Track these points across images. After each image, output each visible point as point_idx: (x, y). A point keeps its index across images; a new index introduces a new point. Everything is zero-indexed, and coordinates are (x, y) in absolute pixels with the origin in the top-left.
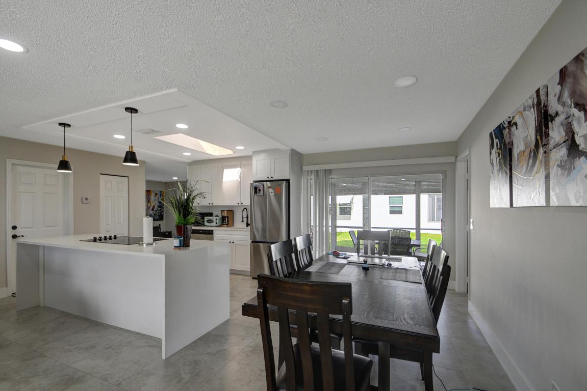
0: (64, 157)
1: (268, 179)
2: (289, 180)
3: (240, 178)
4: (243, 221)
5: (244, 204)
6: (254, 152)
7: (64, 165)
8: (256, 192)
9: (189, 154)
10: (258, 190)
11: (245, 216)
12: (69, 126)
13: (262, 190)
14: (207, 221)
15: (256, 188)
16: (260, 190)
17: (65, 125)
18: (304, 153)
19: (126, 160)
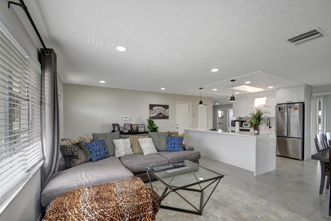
0: (201, 100)
1: (288, 103)
2: (304, 102)
3: (266, 102)
4: (267, 125)
5: (268, 116)
6: (277, 89)
7: (201, 103)
8: (280, 110)
9: (238, 93)
10: (281, 109)
11: (268, 123)
12: (202, 88)
13: (284, 109)
14: (244, 125)
15: (280, 108)
16: (282, 109)
17: (201, 88)
18: (313, 86)
19: (231, 100)
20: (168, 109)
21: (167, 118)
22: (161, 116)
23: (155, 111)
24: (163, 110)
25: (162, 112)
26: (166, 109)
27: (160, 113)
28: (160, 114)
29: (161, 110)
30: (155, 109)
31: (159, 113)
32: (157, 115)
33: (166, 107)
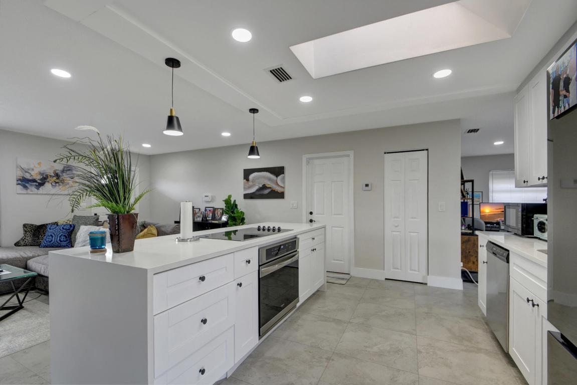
20: (282, 175)
21: (281, 195)
22: (266, 192)
23: (253, 182)
24: (270, 179)
25: (269, 183)
26: (277, 176)
27: (264, 185)
28: (264, 187)
29: (266, 179)
30: (254, 177)
31: (261, 186)
32: (258, 190)
33: (278, 171)
